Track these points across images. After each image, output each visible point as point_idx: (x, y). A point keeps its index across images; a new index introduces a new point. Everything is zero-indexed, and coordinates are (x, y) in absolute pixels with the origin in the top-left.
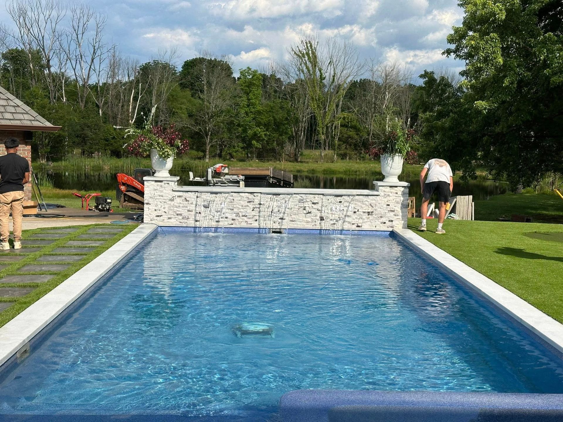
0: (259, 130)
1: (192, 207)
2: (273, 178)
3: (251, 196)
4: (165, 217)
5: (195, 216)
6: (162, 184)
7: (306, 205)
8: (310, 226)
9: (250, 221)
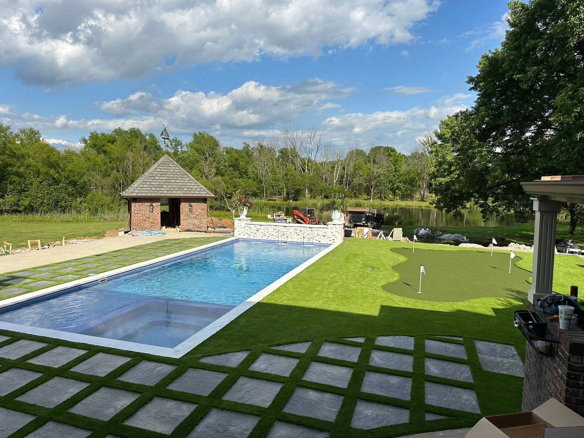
0: (401, 185)
1: (252, 231)
2: (369, 213)
4: (242, 234)
5: (253, 235)
6: (242, 221)
7: (297, 231)
8: (299, 241)
9: (275, 237)
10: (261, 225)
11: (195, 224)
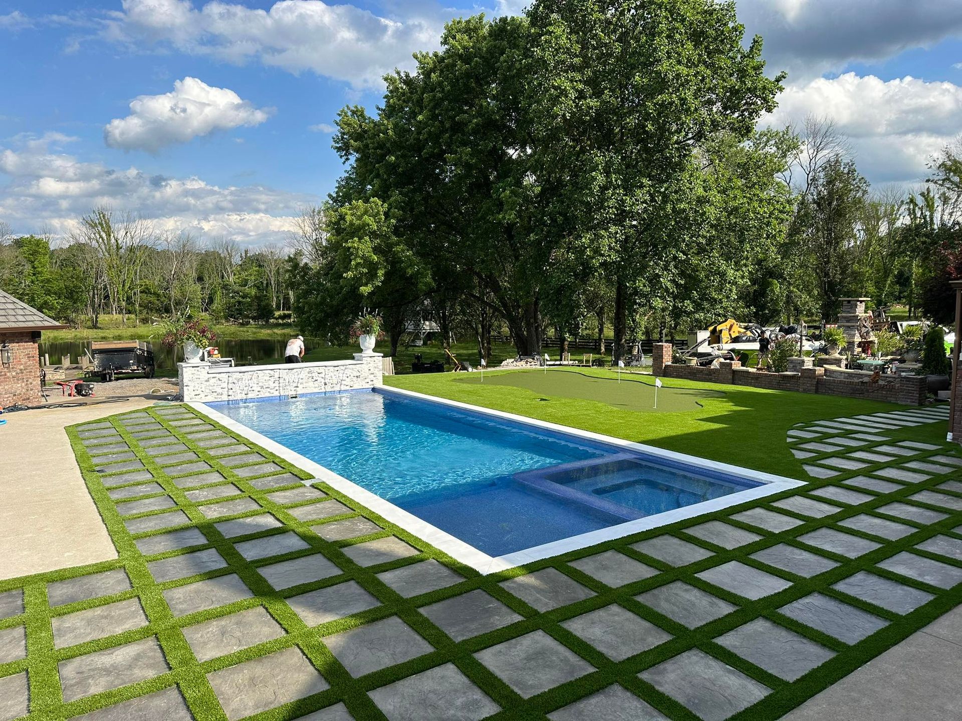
1: (225, 385)
3: (272, 372)
4: (202, 395)
5: (228, 391)
6: (198, 368)
7: (313, 375)
8: (317, 391)
9: (272, 391)
10: (244, 372)
11: (18, 392)
